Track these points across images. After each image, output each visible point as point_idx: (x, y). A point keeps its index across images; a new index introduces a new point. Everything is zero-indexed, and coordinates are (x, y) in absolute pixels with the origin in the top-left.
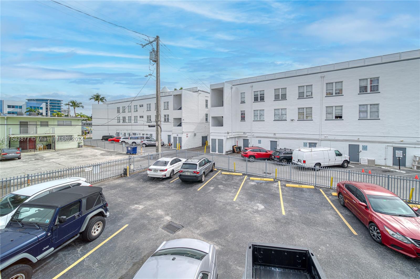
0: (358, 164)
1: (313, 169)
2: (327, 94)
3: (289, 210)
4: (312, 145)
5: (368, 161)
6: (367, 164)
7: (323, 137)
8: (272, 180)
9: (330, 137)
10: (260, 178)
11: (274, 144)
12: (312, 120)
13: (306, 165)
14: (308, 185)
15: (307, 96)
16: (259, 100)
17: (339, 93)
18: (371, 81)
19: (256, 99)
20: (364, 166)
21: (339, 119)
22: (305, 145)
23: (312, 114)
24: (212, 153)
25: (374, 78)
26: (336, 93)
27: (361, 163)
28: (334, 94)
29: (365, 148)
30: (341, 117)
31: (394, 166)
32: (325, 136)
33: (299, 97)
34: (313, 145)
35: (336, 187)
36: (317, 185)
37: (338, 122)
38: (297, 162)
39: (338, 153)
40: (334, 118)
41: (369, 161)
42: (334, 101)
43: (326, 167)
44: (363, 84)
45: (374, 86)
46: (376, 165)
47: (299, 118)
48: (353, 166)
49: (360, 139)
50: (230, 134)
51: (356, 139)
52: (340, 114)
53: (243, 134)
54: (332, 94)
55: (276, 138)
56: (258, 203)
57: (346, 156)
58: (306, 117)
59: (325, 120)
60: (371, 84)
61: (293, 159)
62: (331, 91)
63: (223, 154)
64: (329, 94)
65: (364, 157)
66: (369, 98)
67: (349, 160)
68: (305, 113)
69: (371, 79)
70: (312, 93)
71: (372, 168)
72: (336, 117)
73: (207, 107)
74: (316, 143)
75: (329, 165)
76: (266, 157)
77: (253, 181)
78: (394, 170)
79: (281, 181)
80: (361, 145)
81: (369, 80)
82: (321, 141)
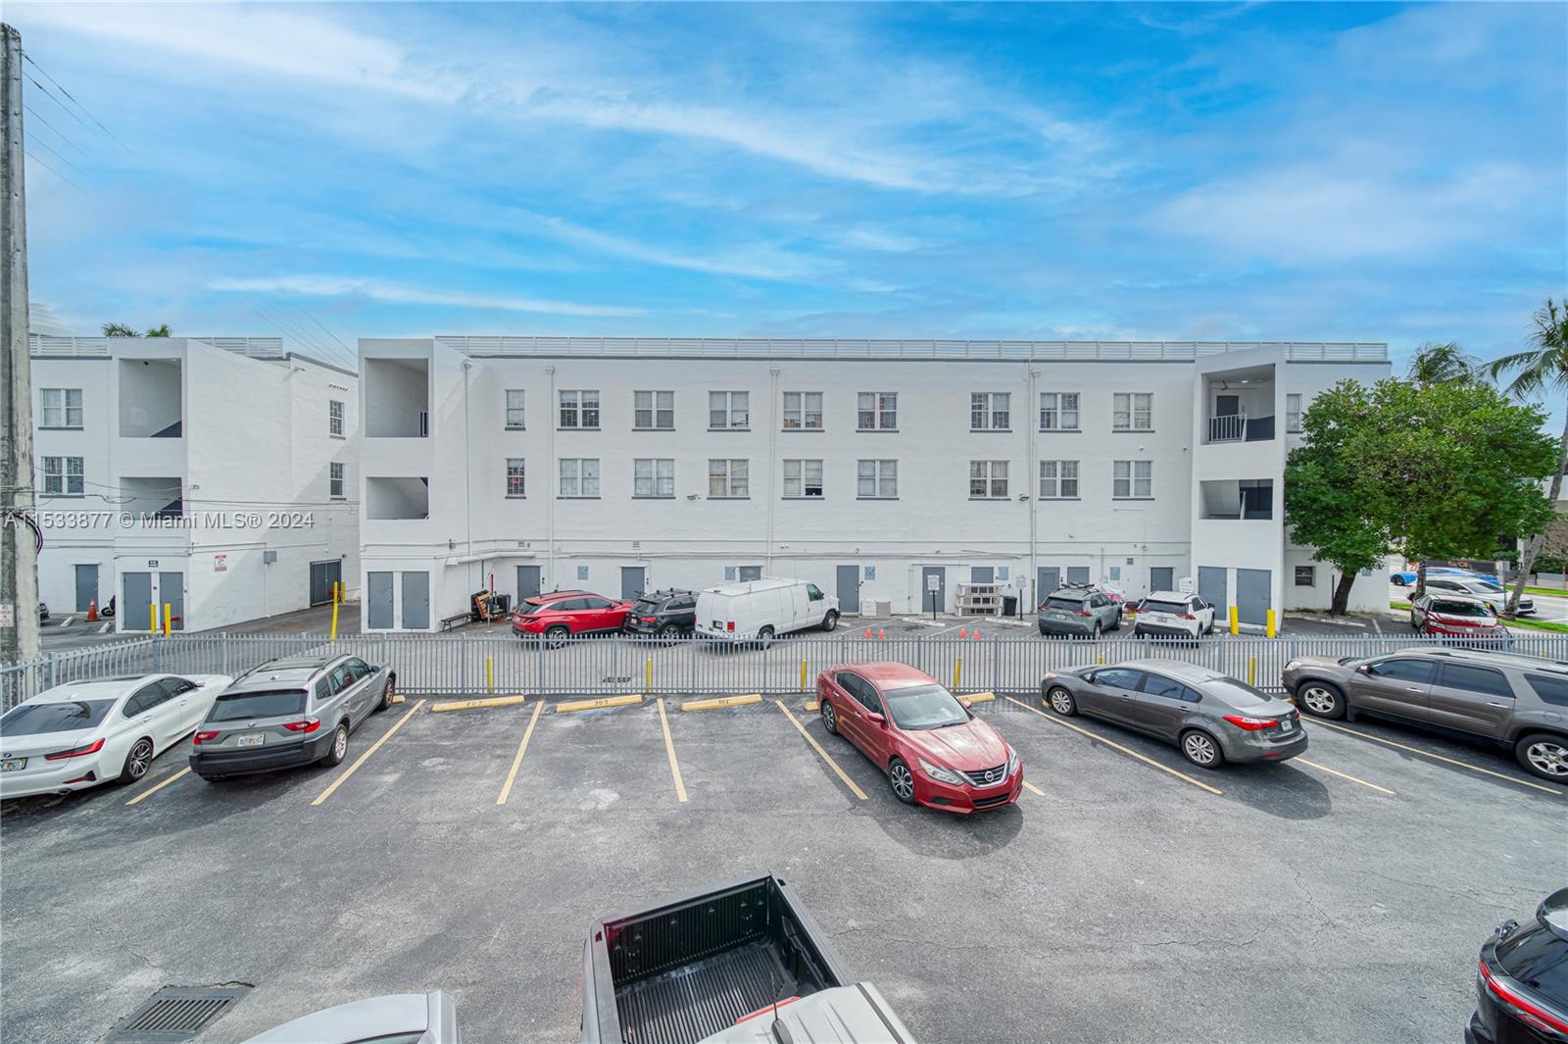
0: (857, 617)
1: (756, 646)
2: (786, 423)
3: (699, 781)
4: (750, 573)
5: (877, 607)
6: (875, 614)
7: (776, 550)
8: (638, 698)
9: (794, 549)
10: (593, 699)
11: (633, 577)
12: (749, 499)
13: (736, 637)
14: (744, 694)
15: (735, 425)
16: (580, 425)
17: (813, 424)
18: (882, 400)
19: (568, 419)
20: (869, 619)
21: (814, 496)
22: (729, 574)
23: (747, 479)
24: (371, 631)
25: (888, 394)
26: (807, 424)
27: (864, 614)
28: (803, 427)
29: (871, 573)
30: (818, 492)
31: (925, 613)
32: (783, 545)
33: (711, 426)
34: (752, 572)
35: (814, 686)
36: (768, 691)
37: (813, 504)
38: (710, 629)
39: (813, 591)
40: (803, 494)
41: (879, 605)
42: (803, 445)
43: (789, 633)
44: (867, 407)
45: (887, 413)
46: (892, 615)
47: (711, 493)
48: (848, 625)
49: (862, 552)
50: (457, 550)
51: (852, 550)
52: (817, 482)
53: (515, 545)
54: (798, 425)
55: (641, 558)
56: (596, 786)
57: (831, 601)
58: (732, 487)
59: (783, 499)
60: (882, 407)
61: (698, 622)
62: (795, 417)
63: (426, 630)
64: (791, 425)
65: (869, 598)
66: (877, 445)
67: (837, 609)
68: (729, 477)
69: (881, 394)
70: (747, 415)
71: (885, 623)
72: (809, 492)
73: (340, 433)
74: (759, 568)
75: (794, 629)
76: (611, 624)
77: (568, 714)
78: (925, 622)
79: (665, 696)
80: (863, 564)
81: (877, 397)
82: (774, 561)
